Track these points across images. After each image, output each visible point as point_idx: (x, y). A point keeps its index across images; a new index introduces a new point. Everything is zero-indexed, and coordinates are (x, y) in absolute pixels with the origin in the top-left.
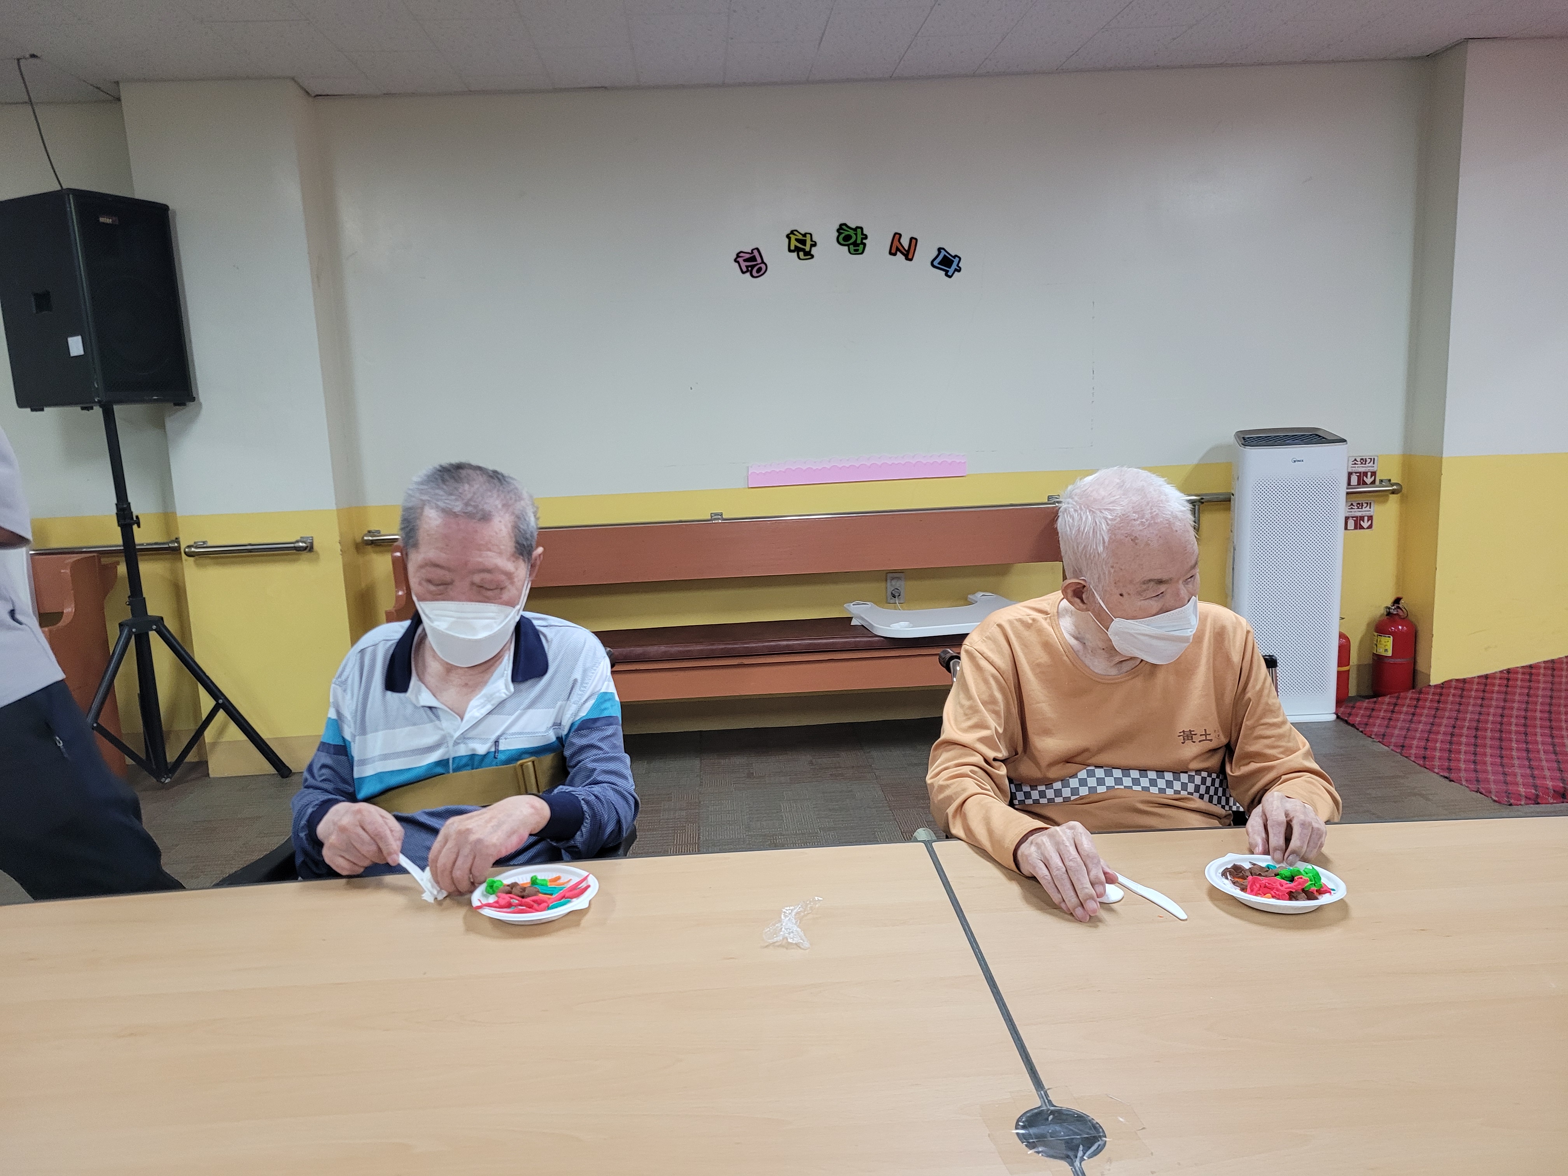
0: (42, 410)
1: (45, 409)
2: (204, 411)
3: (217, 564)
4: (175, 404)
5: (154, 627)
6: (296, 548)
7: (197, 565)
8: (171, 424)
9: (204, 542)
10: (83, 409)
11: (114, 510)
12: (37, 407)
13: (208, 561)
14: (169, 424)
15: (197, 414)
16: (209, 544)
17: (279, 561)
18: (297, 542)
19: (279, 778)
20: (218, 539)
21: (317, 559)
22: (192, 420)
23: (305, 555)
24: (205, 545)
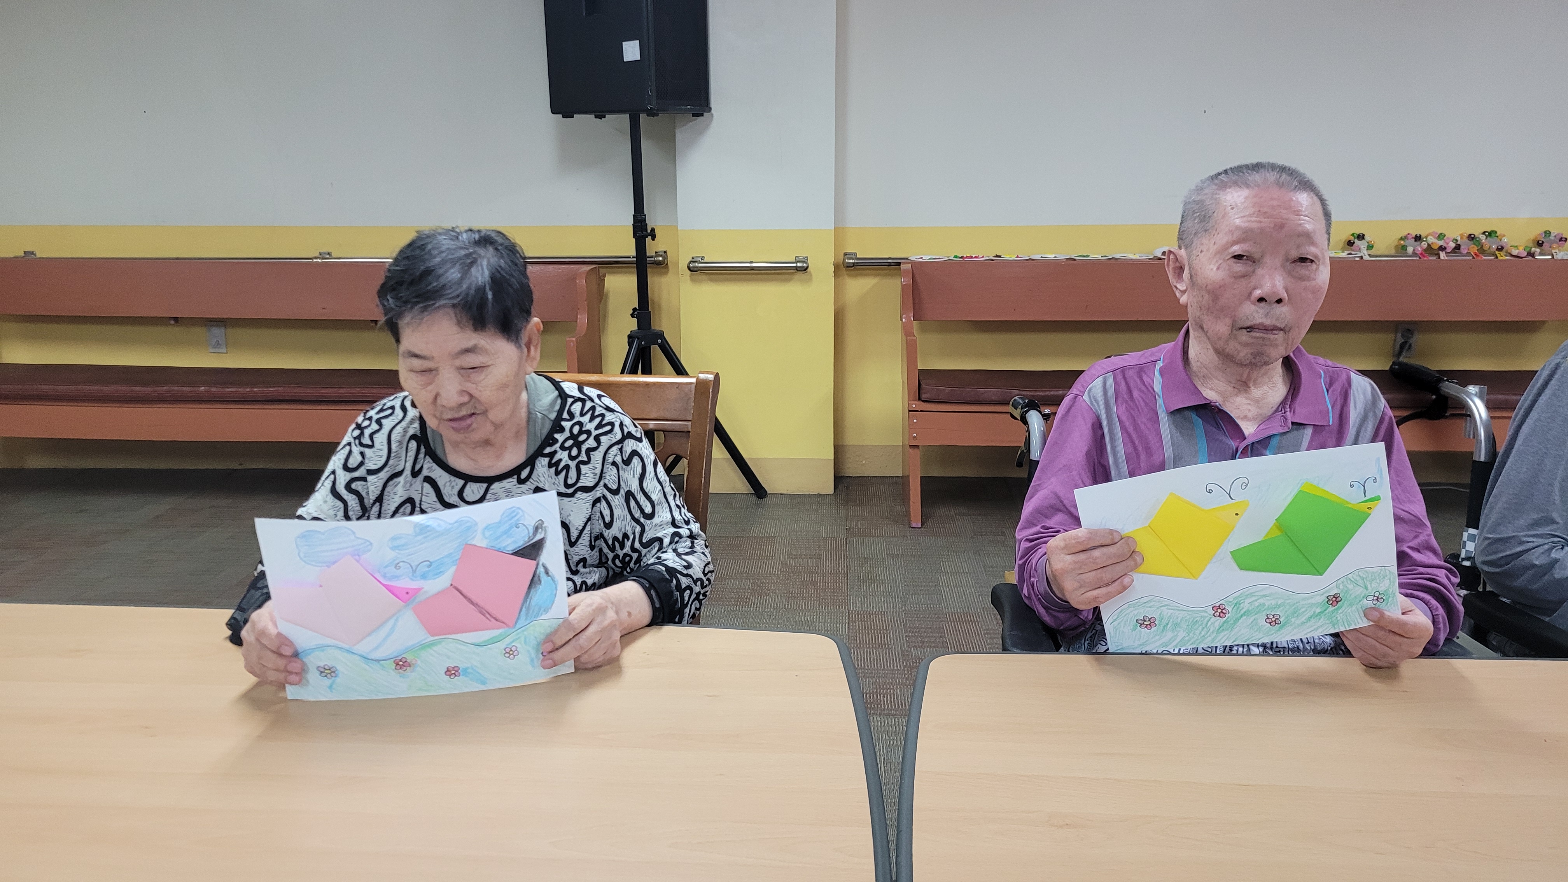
0: (573, 117)
1: (575, 115)
2: (714, 124)
3: (711, 280)
4: (694, 115)
5: (660, 341)
7: (693, 280)
8: (680, 136)
10: (596, 117)
11: (631, 221)
12: (568, 115)
13: (704, 277)
14: (679, 136)
15: (707, 126)
16: (706, 260)
17: (772, 280)
19: (755, 498)
20: (716, 256)
21: (810, 280)
22: (702, 132)
23: (799, 275)
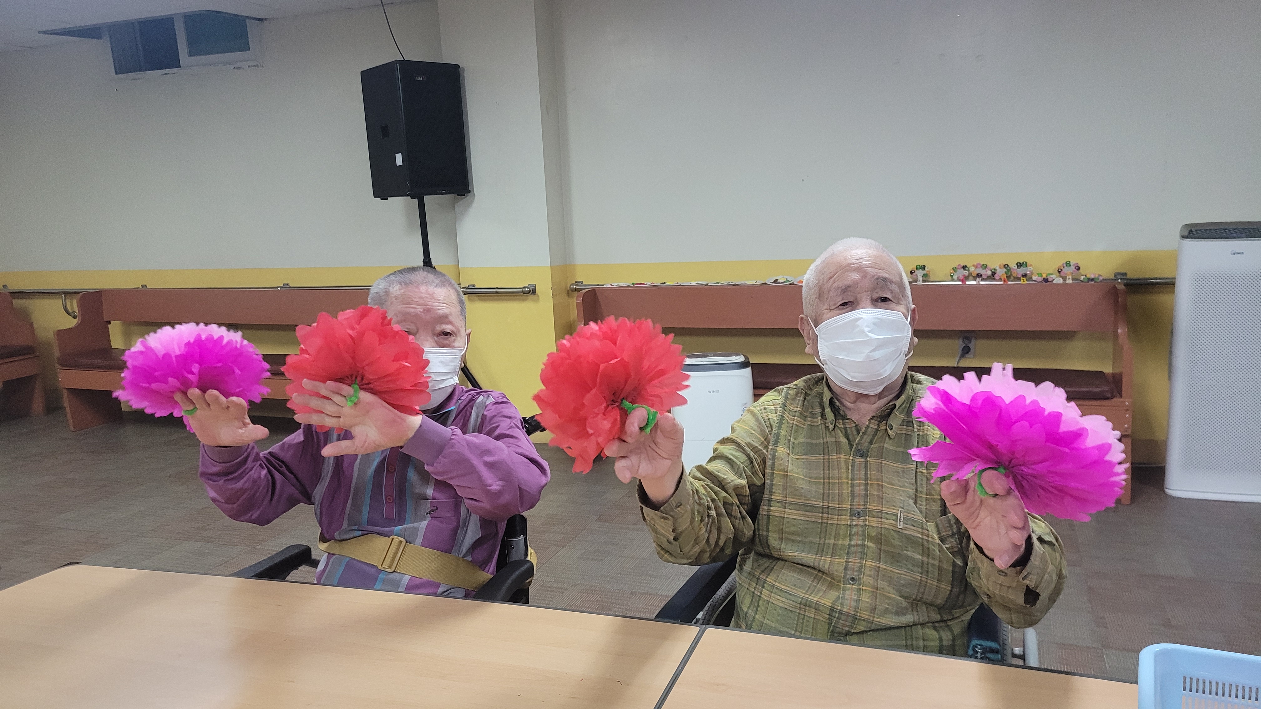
1: (389, 198)
2: (476, 199)
3: (480, 300)
4: (461, 195)
6: (523, 292)
8: (458, 207)
9: (474, 286)
12: (384, 198)
13: (476, 298)
15: (472, 202)
16: (476, 287)
17: (514, 300)
18: (525, 287)
20: (480, 284)
21: (537, 300)
23: (531, 297)
24: (474, 287)
